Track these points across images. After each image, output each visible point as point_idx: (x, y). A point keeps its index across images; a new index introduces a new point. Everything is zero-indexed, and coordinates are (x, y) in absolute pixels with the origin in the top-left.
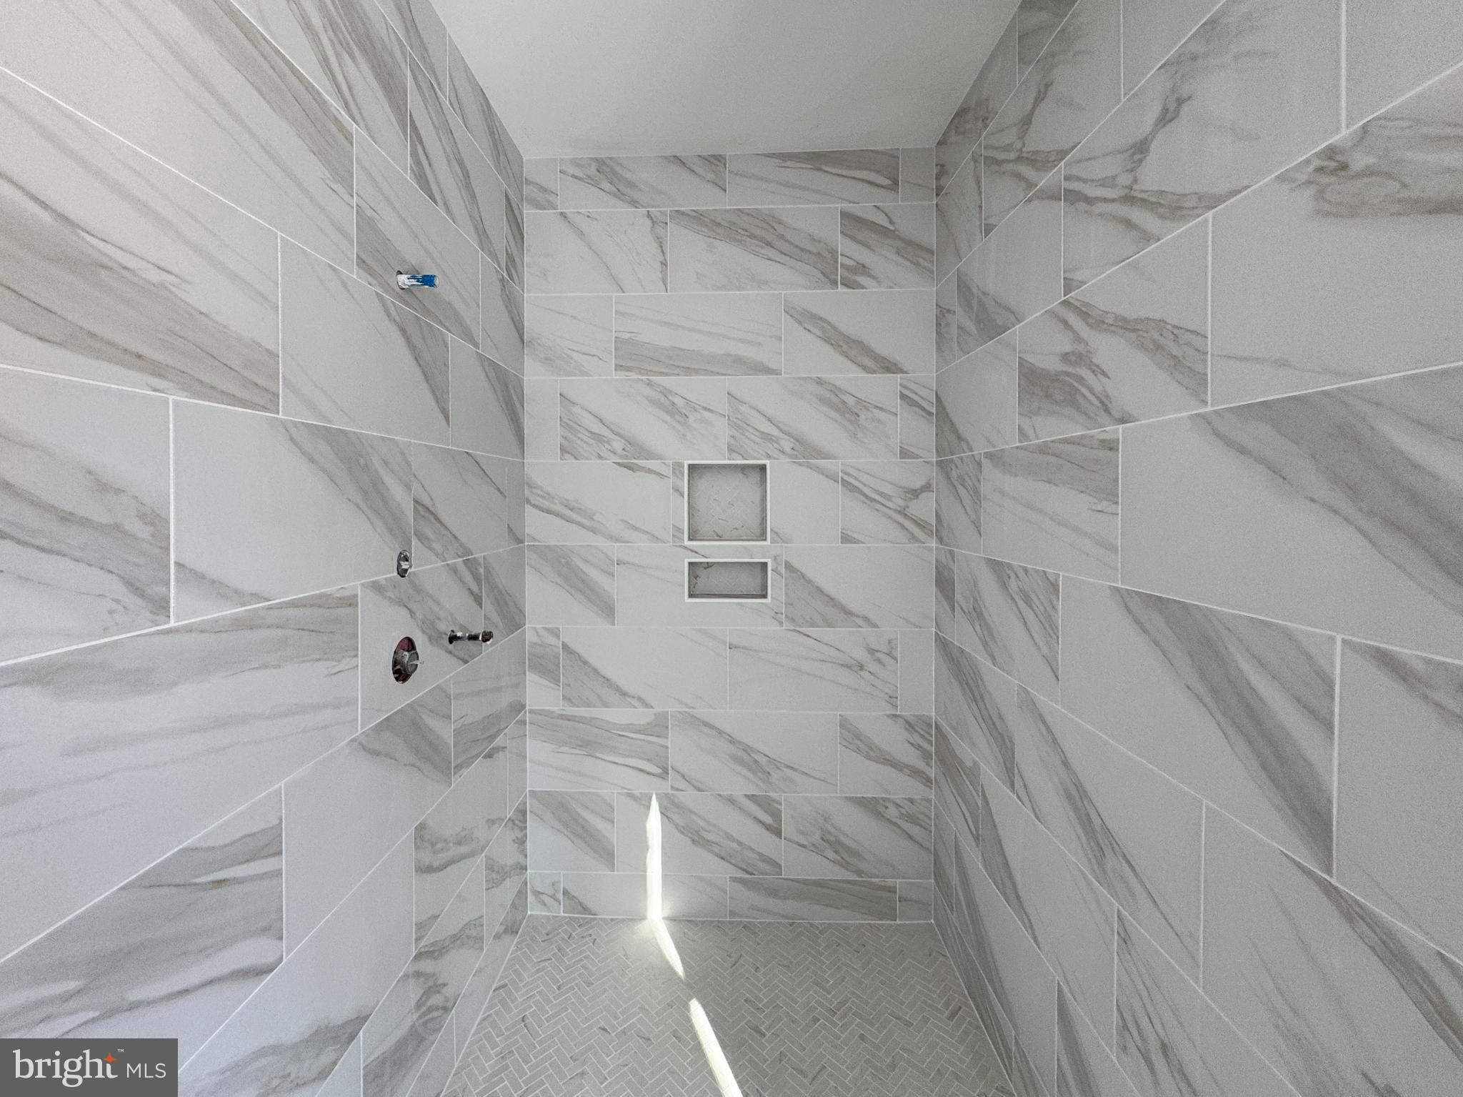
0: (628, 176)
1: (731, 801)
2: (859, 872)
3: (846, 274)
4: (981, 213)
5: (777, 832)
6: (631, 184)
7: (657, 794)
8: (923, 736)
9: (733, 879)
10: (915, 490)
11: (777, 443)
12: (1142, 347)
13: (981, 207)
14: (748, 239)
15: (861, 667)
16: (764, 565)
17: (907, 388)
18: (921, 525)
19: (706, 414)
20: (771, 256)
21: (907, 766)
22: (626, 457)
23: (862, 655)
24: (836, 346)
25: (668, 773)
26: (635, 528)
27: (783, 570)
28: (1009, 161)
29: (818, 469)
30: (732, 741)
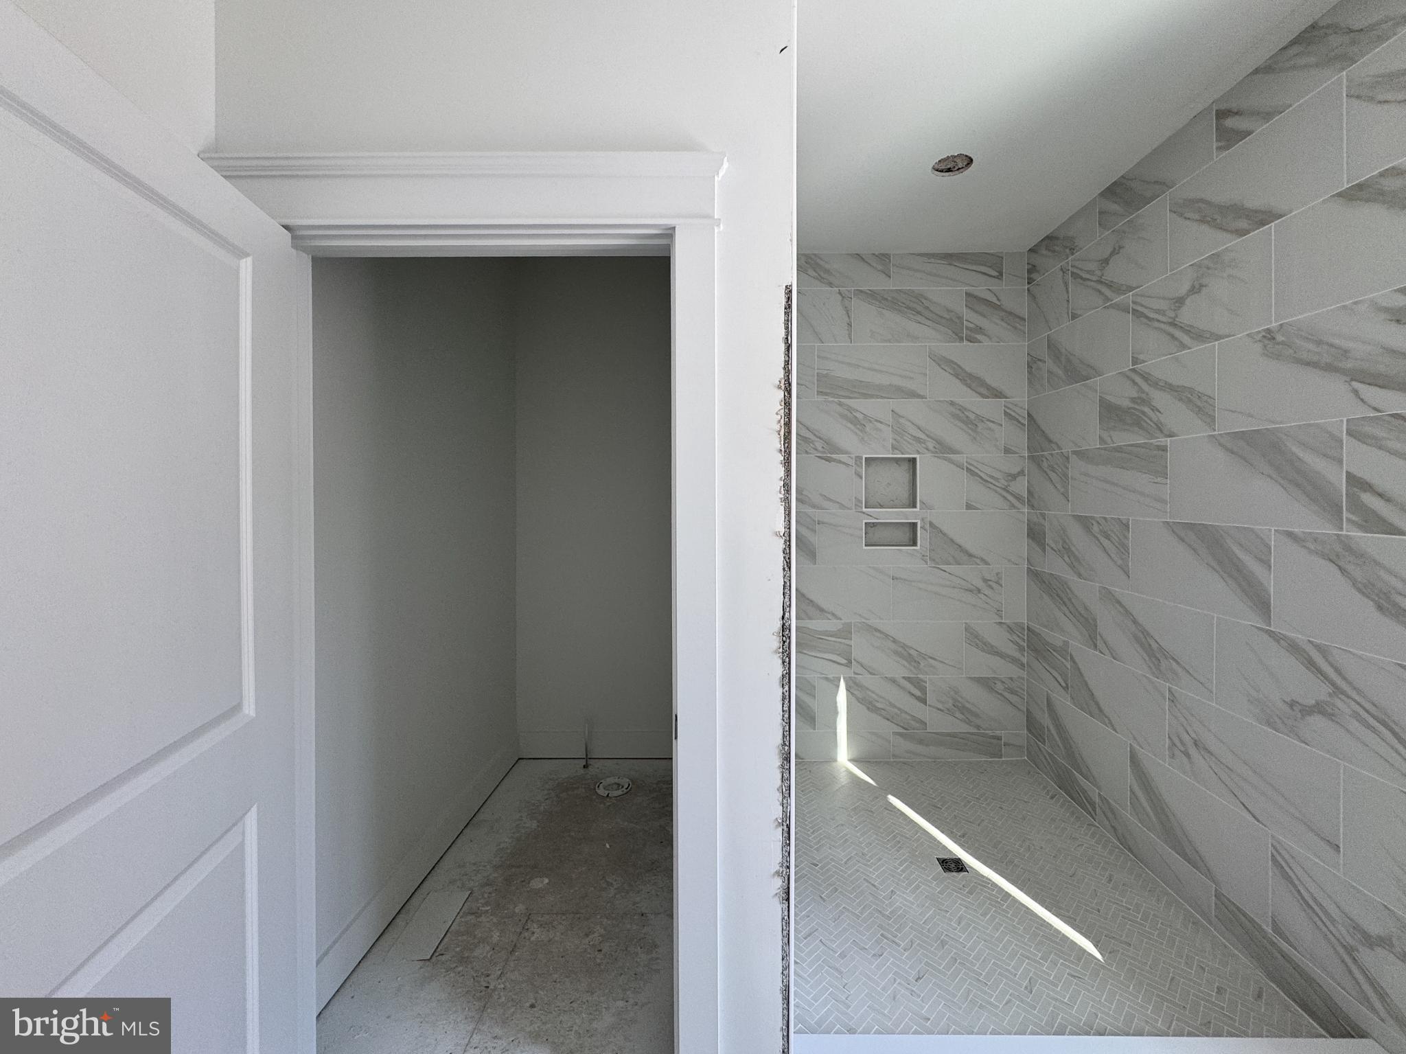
0: (827, 266)
1: (893, 681)
2: (978, 727)
3: (969, 333)
4: (1068, 304)
5: (924, 701)
6: (827, 271)
7: (844, 678)
8: (1019, 636)
9: (895, 733)
10: (1014, 475)
11: (925, 443)
12: (1180, 400)
13: (1068, 301)
14: (906, 310)
15: (979, 591)
16: (914, 525)
17: (1008, 408)
18: (1019, 498)
19: (879, 425)
20: (920, 320)
21: (1009, 656)
22: (824, 453)
23: (980, 584)
24: (963, 380)
25: (851, 663)
26: (830, 500)
27: (927, 526)
28: (1092, 281)
29: (951, 461)
30: (894, 641)
